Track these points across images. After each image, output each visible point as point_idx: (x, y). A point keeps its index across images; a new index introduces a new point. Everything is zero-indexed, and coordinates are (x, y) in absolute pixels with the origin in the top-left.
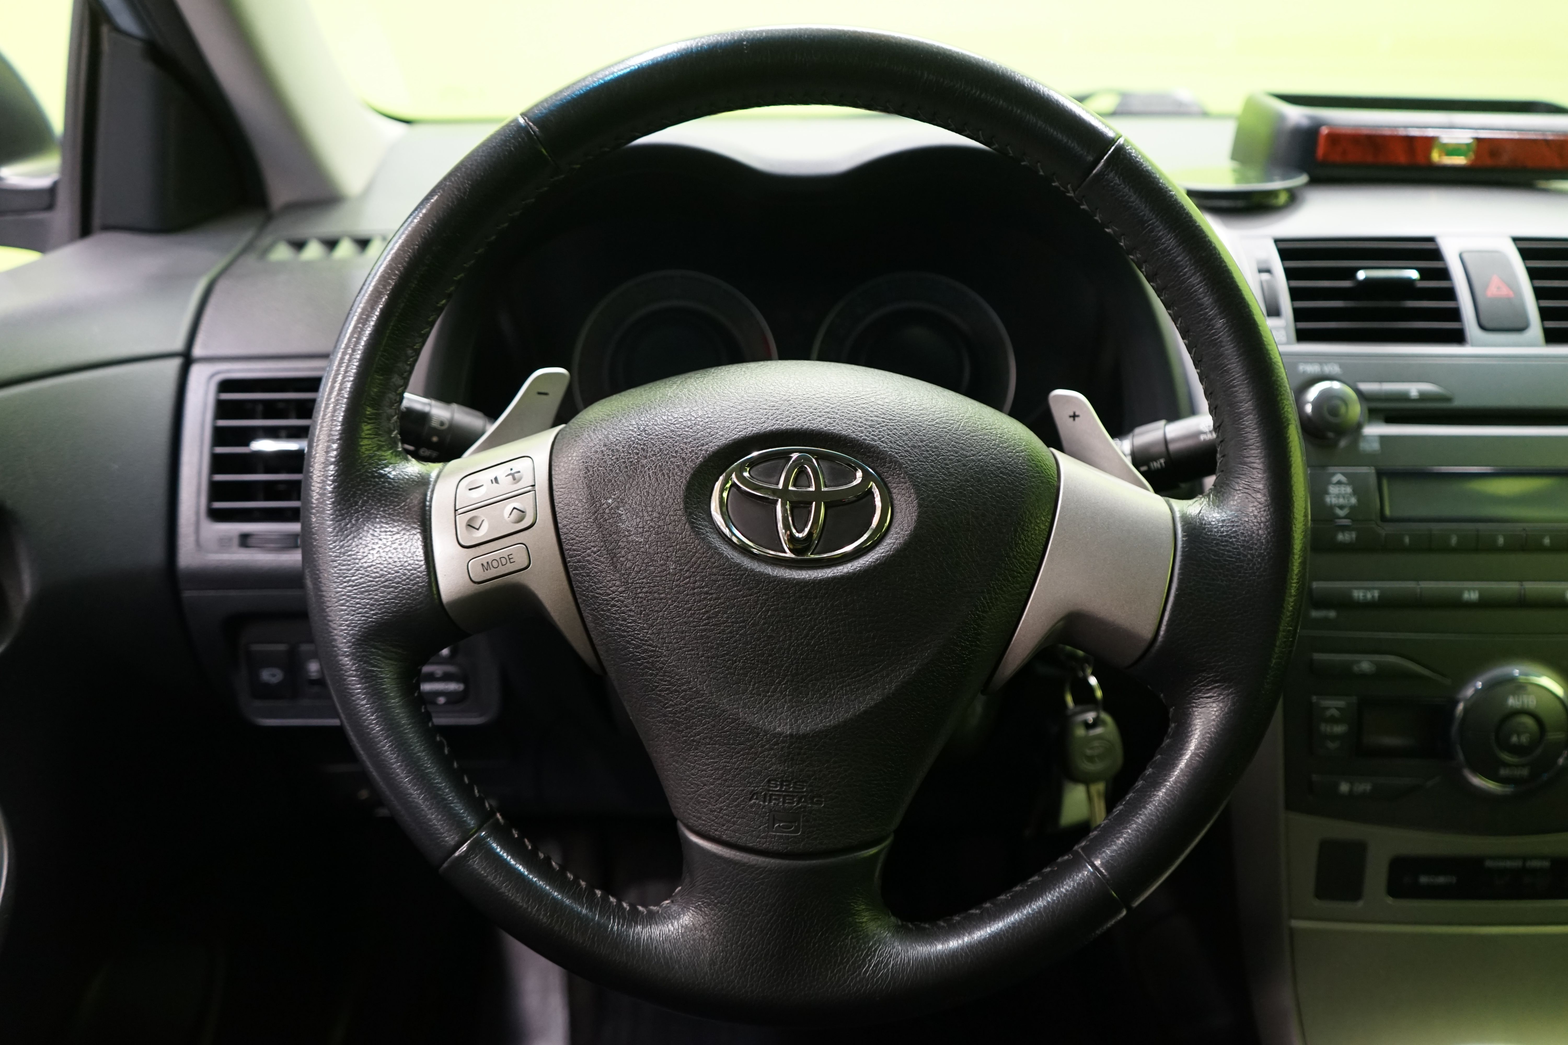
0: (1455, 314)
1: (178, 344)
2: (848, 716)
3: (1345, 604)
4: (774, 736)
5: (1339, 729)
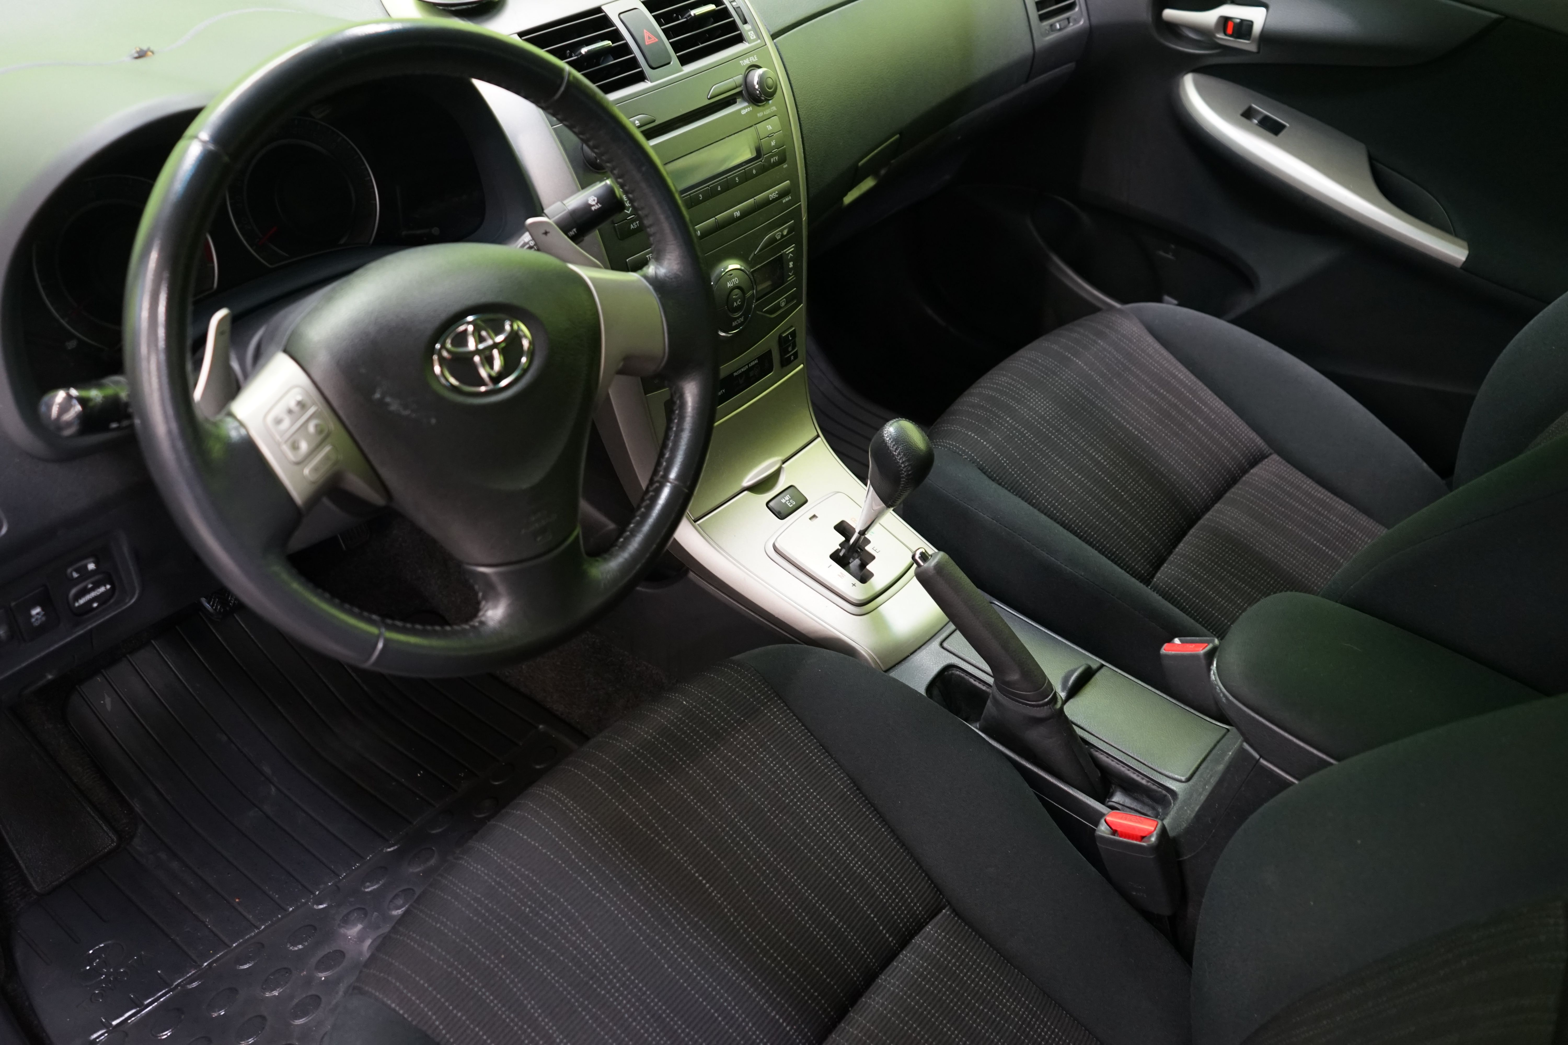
0: (635, 62)
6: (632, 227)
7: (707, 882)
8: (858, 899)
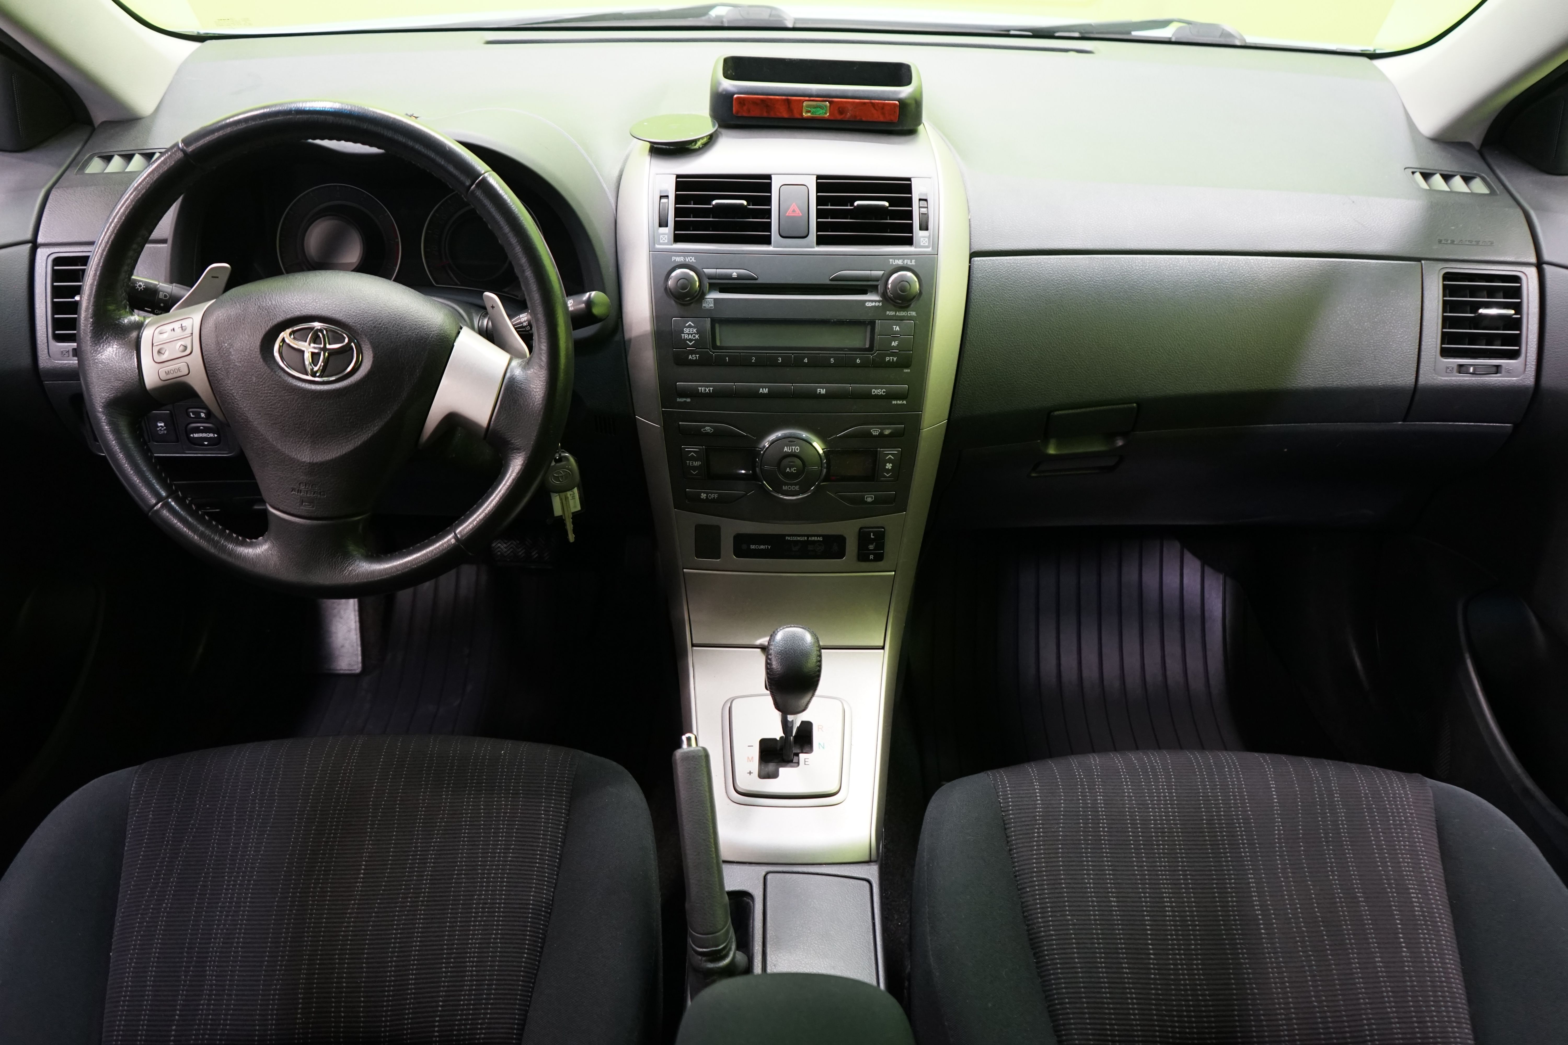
0: (768, 227)
1: (28, 236)
2: (337, 455)
3: (694, 394)
4: (302, 462)
5: (697, 464)
6: (690, 357)
7: (364, 874)
8: (444, 982)
